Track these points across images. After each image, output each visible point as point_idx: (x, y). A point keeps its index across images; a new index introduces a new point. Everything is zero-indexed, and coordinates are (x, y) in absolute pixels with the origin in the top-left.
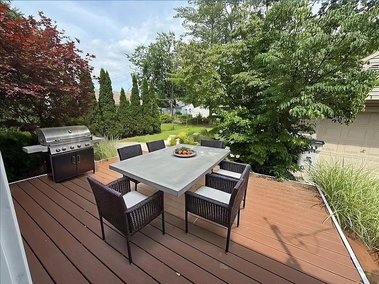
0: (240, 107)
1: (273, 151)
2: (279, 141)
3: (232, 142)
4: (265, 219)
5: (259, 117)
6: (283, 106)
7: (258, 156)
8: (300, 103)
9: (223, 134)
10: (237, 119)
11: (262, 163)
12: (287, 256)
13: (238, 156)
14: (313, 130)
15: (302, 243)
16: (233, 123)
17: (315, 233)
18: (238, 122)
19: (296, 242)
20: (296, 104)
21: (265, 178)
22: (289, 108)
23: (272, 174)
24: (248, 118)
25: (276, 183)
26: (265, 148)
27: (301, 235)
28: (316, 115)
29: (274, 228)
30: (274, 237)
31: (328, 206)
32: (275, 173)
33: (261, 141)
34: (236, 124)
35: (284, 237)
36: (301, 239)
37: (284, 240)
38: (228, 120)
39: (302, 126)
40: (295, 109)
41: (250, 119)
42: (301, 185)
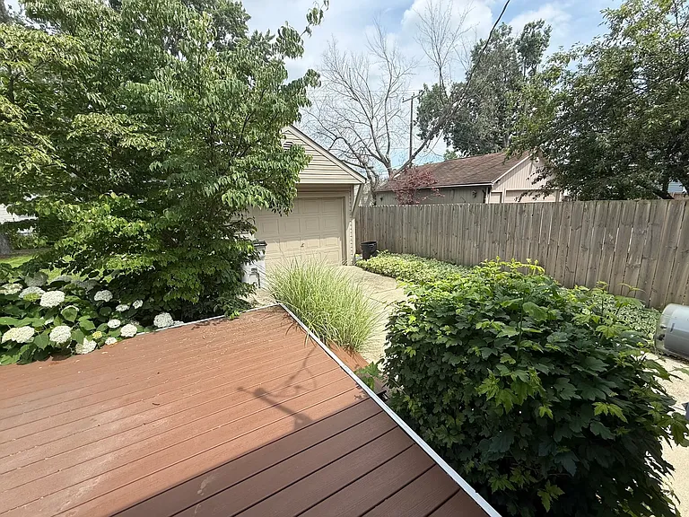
0: (113, 195)
1: (210, 271)
2: (213, 252)
3: (109, 279)
4: (240, 389)
5: (167, 213)
6: (209, 190)
7: (187, 289)
8: (233, 185)
9: (79, 264)
10: (112, 222)
11: (195, 300)
12: (292, 419)
13: (138, 304)
14: (254, 228)
15: (298, 387)
16: (105, 233)
17: (304, 364)
18: (118, 230)
19: (291, 391)
20: (229, 186)
21: (208, 324)
22: (218, 193)
23: (220, 312)
24: (138, 217)
25: (228, 324)
26: (194, 270)
27: (293, 378)
28: (259, 203)
29: (259, 394)
30: (266, 405)
31: (300, 323)
32: (224, 309)
33: (182, 258)
34: (113, 233)
35: (276, 396)
36: (295, 382)
37: (278, 400)
38: (88, 228)
39: (238, 223)
40: (229, 193)
41: (146, 219)
42: (262, 311)
